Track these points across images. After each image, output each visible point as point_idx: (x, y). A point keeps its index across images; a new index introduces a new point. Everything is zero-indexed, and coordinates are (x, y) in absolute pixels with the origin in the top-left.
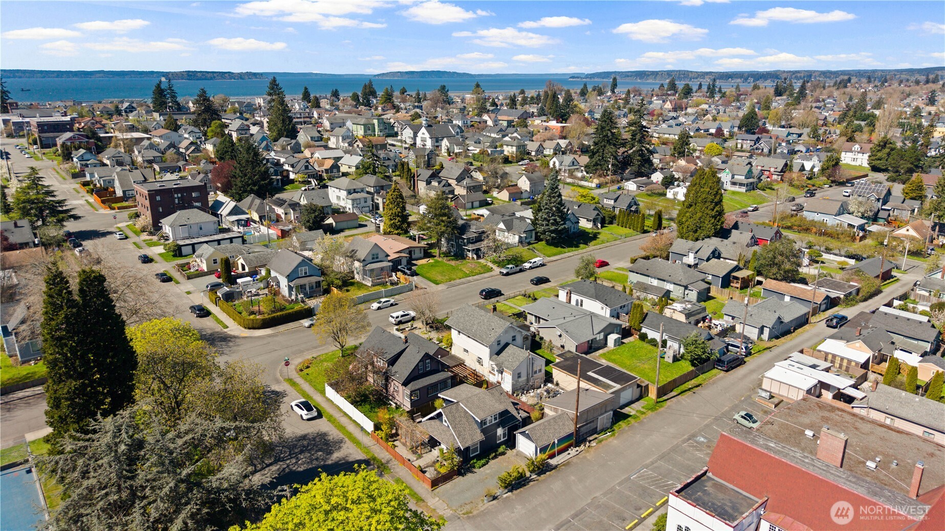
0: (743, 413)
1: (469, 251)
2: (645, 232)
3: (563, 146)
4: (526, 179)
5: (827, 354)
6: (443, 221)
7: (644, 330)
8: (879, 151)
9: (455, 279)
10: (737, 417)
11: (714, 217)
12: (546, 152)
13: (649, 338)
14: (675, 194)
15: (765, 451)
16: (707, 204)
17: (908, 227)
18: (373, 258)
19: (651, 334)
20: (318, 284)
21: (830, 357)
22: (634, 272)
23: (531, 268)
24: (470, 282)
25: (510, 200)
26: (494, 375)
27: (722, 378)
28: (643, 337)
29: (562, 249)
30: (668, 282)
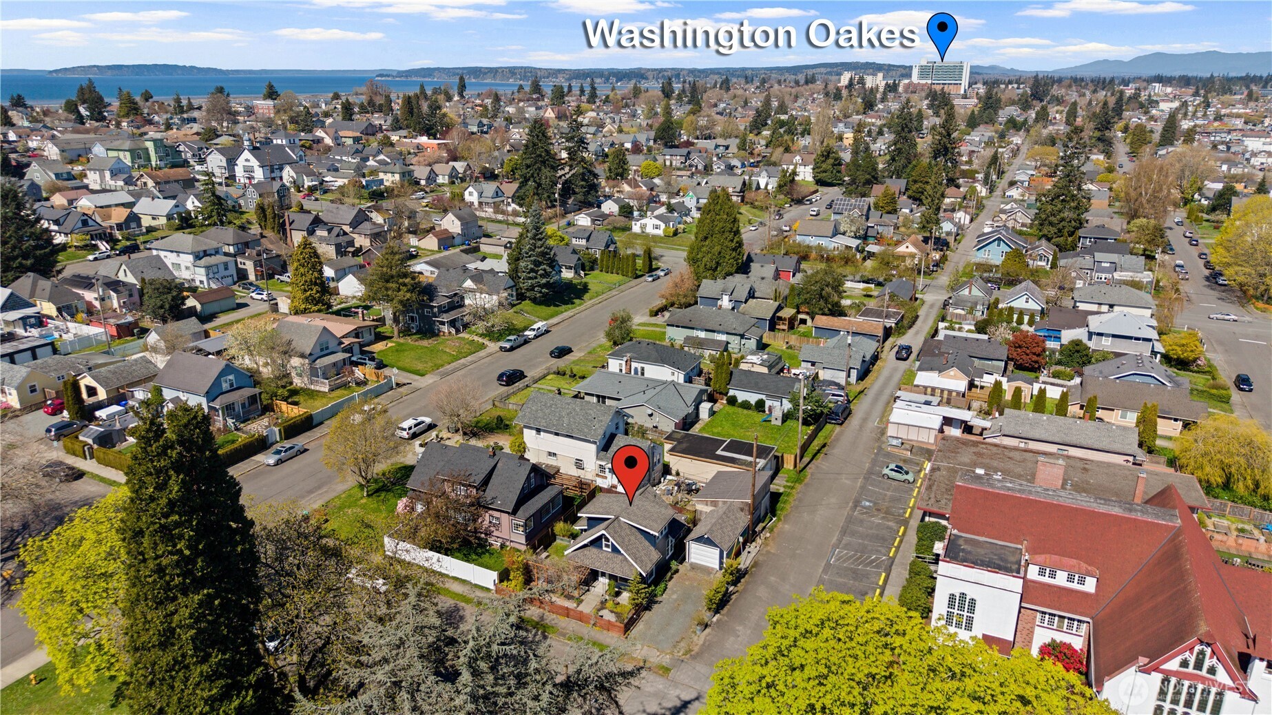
0: (893, 466)
1: (443, 323)
2: (637, 277)
3: (461, 170)
4: (453, 218)
5: (926, 388)
6: (405, 285)
7: (731, 393)
8: (823, 161)
9: (442, 366)
10: (886, 471)
11: (734, 249)
12: (440, 180)
13: (740, 401)
14: (643, 227)
15: (1010, 493)
16: (727, 234)
17: (908, 244)
18: (322, 350)
19: (742, 396)
20: (253, 399)
21: (929, 390)
22: (673, 326)
23: (536, 337)
24: (465, 366)
25: (439, 248)
26: (606, 478)
27: (841, 433)
28: (732, 401)
29: (557, 309)
30: (719, 332)
